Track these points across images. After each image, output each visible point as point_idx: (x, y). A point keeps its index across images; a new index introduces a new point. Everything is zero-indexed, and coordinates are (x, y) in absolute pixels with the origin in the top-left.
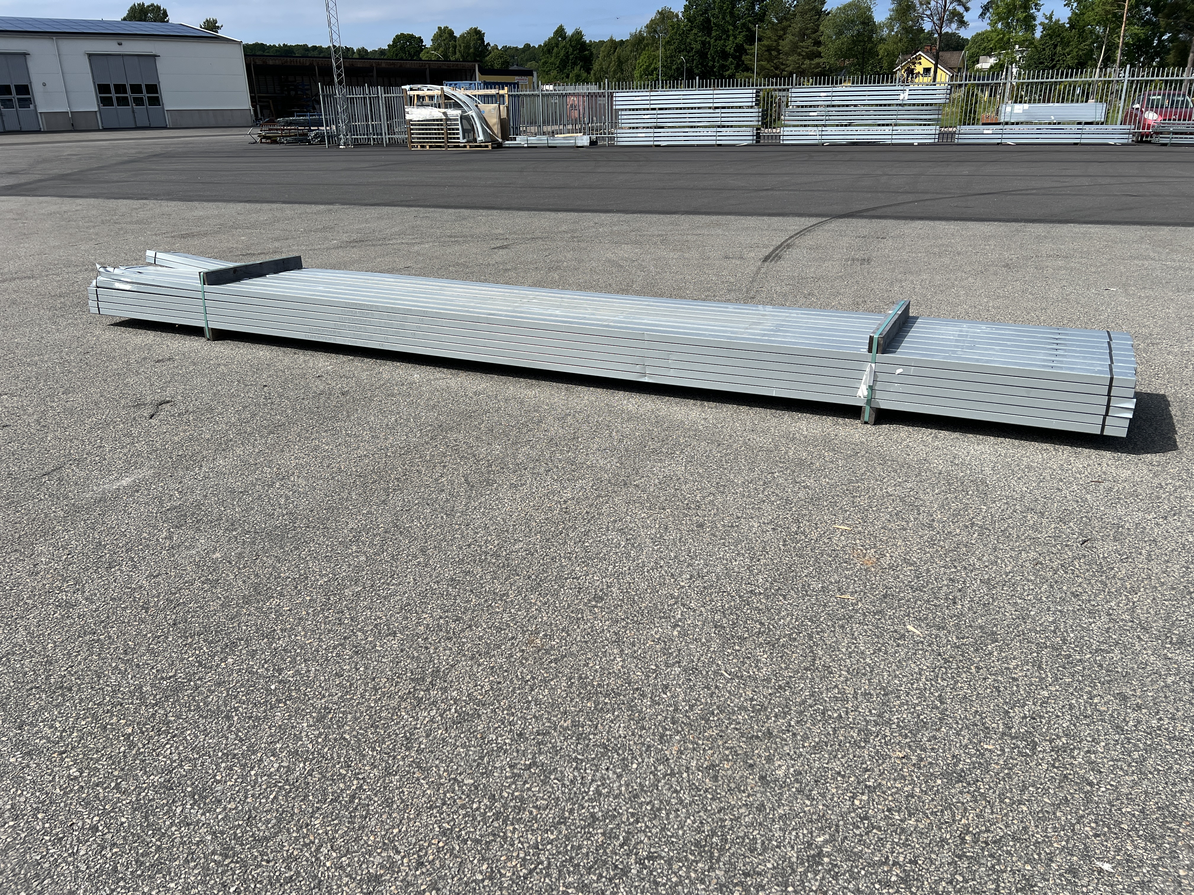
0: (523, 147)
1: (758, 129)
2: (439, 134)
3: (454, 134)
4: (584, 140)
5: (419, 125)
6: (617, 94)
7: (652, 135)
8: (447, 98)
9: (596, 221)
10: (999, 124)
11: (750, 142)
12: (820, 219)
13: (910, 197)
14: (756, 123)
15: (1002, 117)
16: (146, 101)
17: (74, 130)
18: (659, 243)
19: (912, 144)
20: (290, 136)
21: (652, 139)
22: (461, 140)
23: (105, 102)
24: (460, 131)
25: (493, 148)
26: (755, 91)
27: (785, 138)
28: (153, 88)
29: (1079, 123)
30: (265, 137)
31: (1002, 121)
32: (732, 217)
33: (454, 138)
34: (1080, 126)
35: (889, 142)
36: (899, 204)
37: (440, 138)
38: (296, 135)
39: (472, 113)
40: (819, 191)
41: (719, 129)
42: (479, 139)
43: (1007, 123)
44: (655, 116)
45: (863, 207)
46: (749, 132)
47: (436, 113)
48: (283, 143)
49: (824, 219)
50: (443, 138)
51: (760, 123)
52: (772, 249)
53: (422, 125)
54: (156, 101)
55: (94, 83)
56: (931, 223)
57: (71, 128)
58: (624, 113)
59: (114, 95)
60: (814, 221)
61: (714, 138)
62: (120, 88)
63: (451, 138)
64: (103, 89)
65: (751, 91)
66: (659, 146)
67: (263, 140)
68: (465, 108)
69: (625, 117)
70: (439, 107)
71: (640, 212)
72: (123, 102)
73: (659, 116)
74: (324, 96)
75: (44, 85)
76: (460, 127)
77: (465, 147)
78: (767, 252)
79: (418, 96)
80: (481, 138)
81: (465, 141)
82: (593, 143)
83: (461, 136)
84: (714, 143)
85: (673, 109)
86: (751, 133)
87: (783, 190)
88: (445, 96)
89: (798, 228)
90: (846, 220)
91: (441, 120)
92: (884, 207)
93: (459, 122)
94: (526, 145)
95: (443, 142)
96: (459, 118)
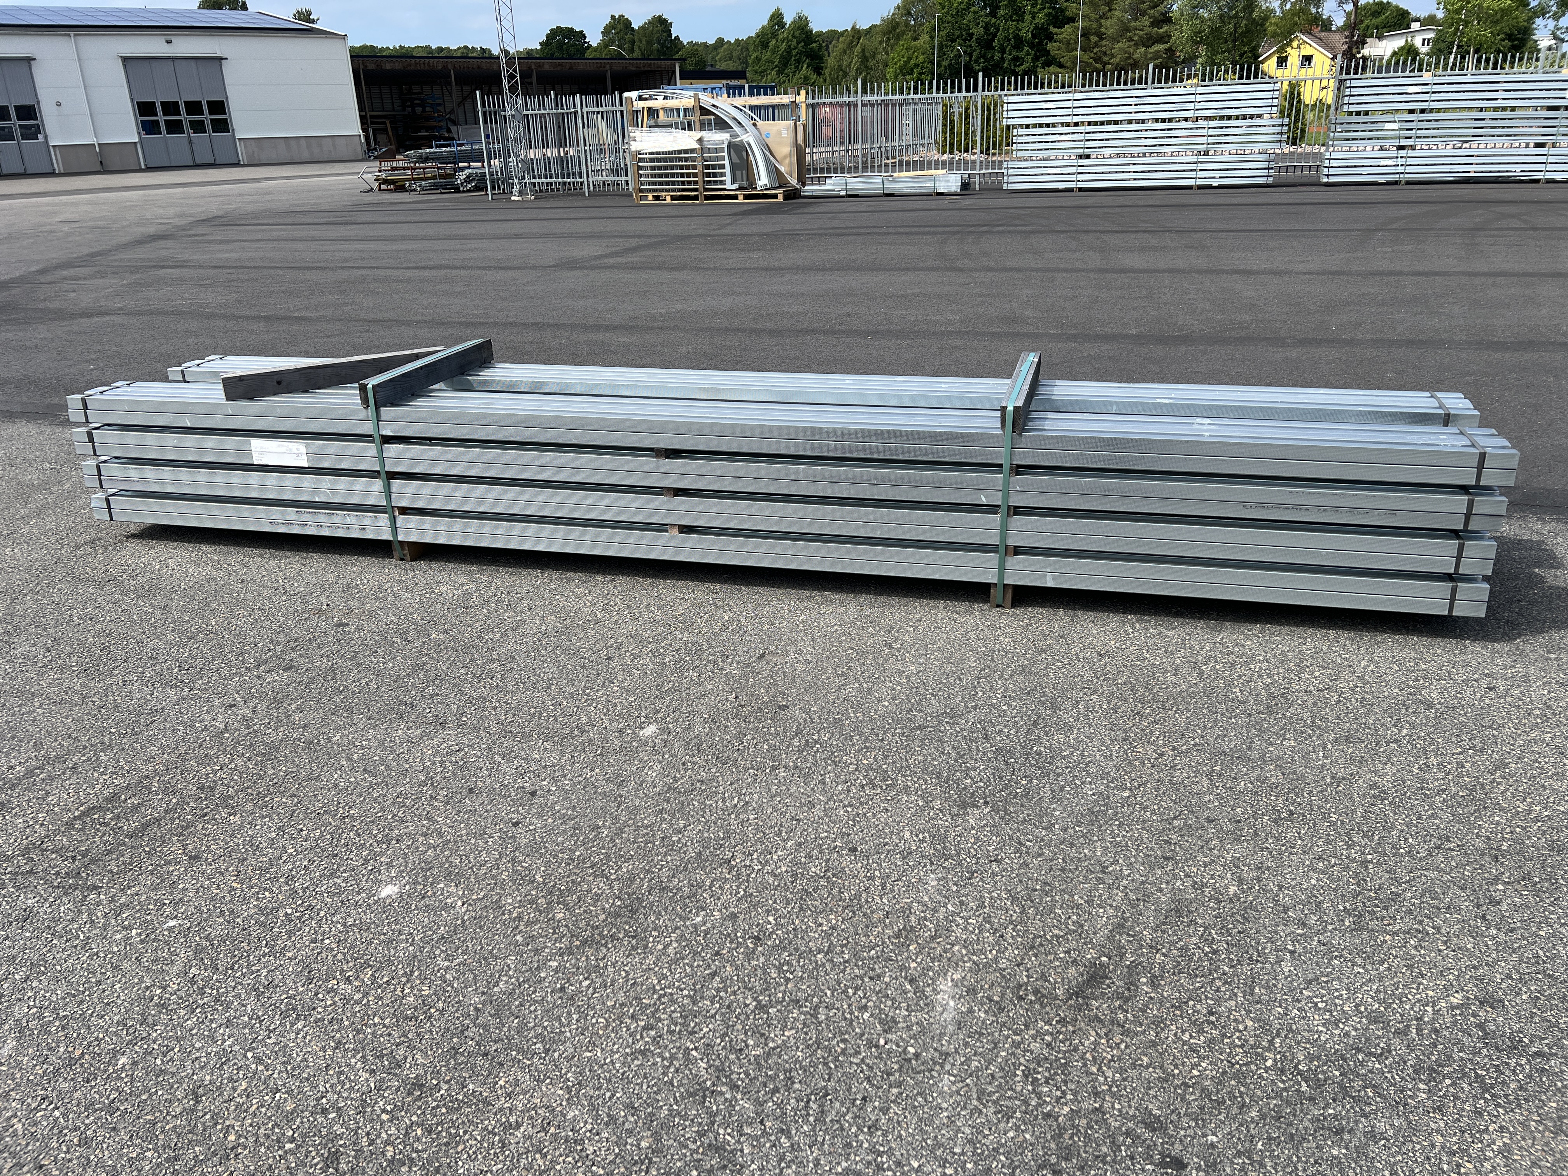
0: (842, 196)
2: (688, 175)
3: (715, 175)
5: (652, 160)
6: (1012, 99)
7: (1072, 170)
8: (704, 111)
11: (1262, 180)
14: (1275, 146)
16: (208, 126)
17: (104, 170)
20: (426, 179)
21: (1072, 177)
22: (729, 186)
23: (150, 128)
24: (727, 170)
25: (784, 198)
27: (1332, 171)
28: (219, 107)
30: (386, 181)
33: (716, 182)
37: (689, 183)
38: (434, 177)
39: (748, 138)
41: (1203, 158)
42: (761, 183)
44: (1081, 137)
46: (1260, 161)
47: (685, 140)
48: (415, 190)
50: (696, 183)
53: (659, 160)
54: (223, 126)
55: (132, 100)
57: (99, 168)
58: (1023, 131)
59: (161, 118)
61: (1193, 174)
62: (170, 108)
63: (710, 182)
64: (144, 109)
67: (383, 187)
68: (737, 129)
69: (1025, 139)
70: (690, 129)
72: (175, 127)
73: (1087, 137)
74: (484, 114)
75: (59, 104)
76: (727, 162)
77: (735, 197)
79: (649, 109)
80: (763, 180)
81: (734, 186)
82: (965, 186)
83: (728, 178)
84: (1190, 182)
86: (1263, 165)
88: (701, 108)
91: (692, 151)
93: (726, 154)
94: (843, 193)
95: (696, 190)
96: (725, 147)
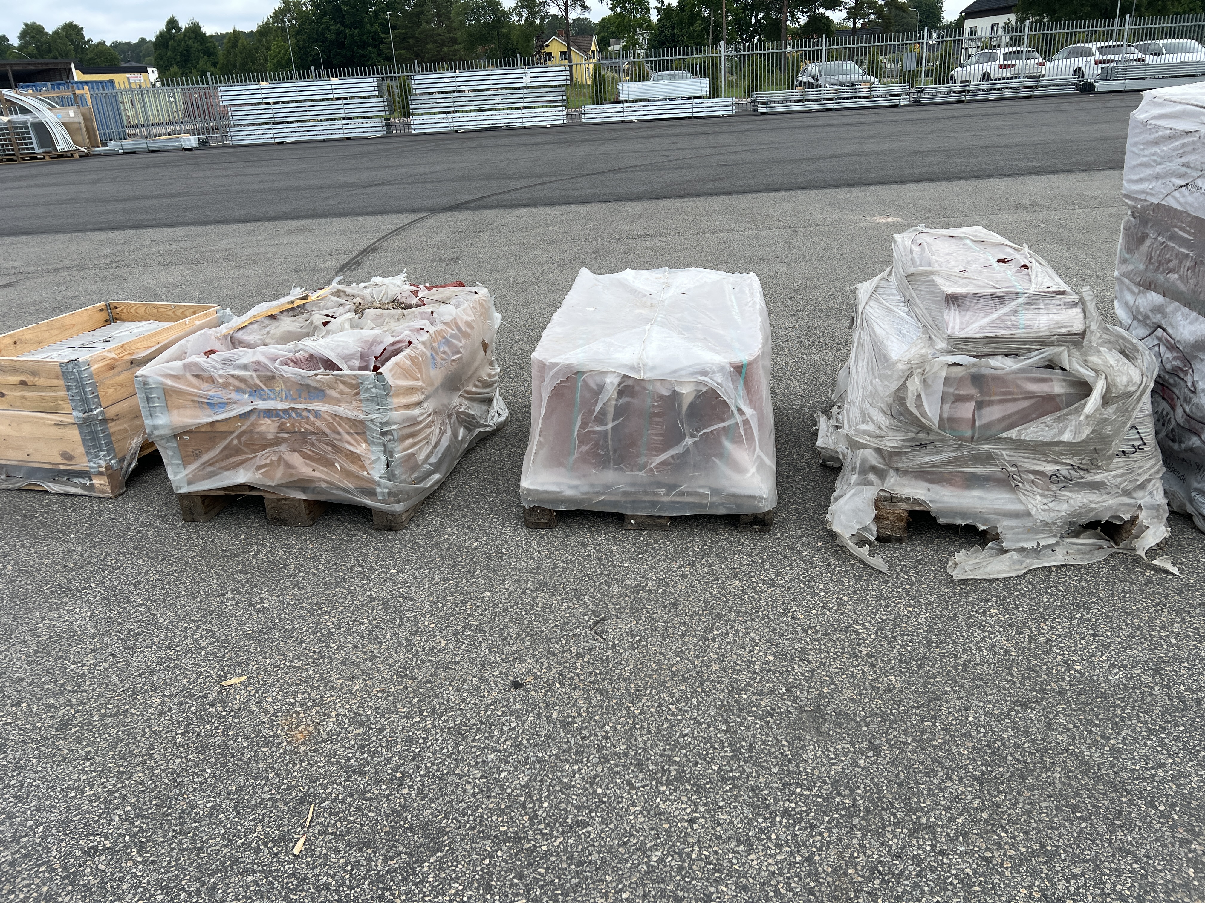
0: (120, 154)
1: (387, 119)
2: (7, 145)
3: (26, 144)
4: (192, 141)
6: (223, 89)
7: (271, 131)
8: (9, 102)
9: (153, 238)
10: (620, 102)
11: (379, 134)
12: (421, 215)
13: (523, 183)
14: (383, 113)
15: (621, 96)
18: (222, 260)
19: (545, 127)
21: (272, 136)
22: (37, 150)
24: (34, 140)
25: (80, 156)
26: (375, 80)
27: (416, 127)
29: (689, 98)
31: (621, 99)
32: (324, 220)
33: (28, 149)
34: (690, 101)
35: (520, 125)
36: (509, 191)
37: (9, 150)
39: (47, 119)
40: (433, 182)
41: (344, 122)
42: (58, 148)
43: (627, 102)
44: (270, 111)
45: (472, 197)
46: (377, 122)
49: (425, 214)
50: (13, 150)
51: (387, 113)
52: (354, 254)
56: (535, 210)
58: (233, 109)
60: (413, 217)
61: (341, 131)
63: (23, 149)
65: (371, 80)
66: (282, 143)
68: (36, 113)
69: (236, 113)
71: (216, 222)
73: (275, 111)
76: (32, 135)
77: (44, 158)
78: (345, 259)
80: (61, 146)
81: (40, 151)
82: (203, 144)
83: (35, 145)
84: (342, 136)
85: (292, 102)
86: (380, 124)
87: (394, 184)
88: (7, 100)
89: (392, 227)
90: (449, 214)
91: (7, 129)
92: (493, 195)
93: (30, 130)
94: (121, 151)
95: (14, 155)
96: (29, 125)
